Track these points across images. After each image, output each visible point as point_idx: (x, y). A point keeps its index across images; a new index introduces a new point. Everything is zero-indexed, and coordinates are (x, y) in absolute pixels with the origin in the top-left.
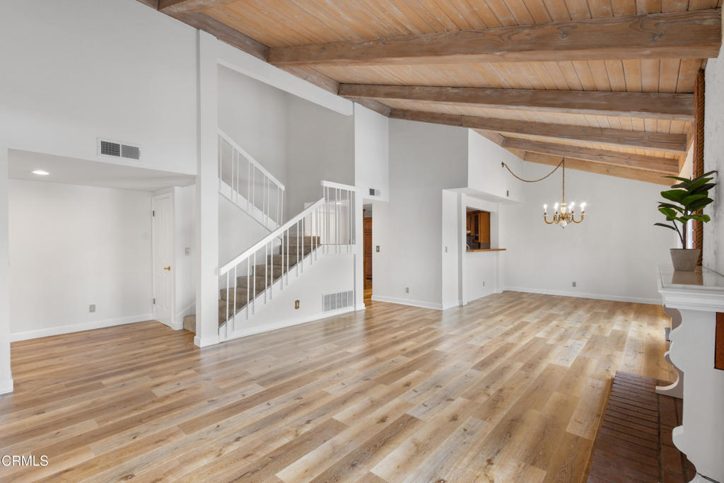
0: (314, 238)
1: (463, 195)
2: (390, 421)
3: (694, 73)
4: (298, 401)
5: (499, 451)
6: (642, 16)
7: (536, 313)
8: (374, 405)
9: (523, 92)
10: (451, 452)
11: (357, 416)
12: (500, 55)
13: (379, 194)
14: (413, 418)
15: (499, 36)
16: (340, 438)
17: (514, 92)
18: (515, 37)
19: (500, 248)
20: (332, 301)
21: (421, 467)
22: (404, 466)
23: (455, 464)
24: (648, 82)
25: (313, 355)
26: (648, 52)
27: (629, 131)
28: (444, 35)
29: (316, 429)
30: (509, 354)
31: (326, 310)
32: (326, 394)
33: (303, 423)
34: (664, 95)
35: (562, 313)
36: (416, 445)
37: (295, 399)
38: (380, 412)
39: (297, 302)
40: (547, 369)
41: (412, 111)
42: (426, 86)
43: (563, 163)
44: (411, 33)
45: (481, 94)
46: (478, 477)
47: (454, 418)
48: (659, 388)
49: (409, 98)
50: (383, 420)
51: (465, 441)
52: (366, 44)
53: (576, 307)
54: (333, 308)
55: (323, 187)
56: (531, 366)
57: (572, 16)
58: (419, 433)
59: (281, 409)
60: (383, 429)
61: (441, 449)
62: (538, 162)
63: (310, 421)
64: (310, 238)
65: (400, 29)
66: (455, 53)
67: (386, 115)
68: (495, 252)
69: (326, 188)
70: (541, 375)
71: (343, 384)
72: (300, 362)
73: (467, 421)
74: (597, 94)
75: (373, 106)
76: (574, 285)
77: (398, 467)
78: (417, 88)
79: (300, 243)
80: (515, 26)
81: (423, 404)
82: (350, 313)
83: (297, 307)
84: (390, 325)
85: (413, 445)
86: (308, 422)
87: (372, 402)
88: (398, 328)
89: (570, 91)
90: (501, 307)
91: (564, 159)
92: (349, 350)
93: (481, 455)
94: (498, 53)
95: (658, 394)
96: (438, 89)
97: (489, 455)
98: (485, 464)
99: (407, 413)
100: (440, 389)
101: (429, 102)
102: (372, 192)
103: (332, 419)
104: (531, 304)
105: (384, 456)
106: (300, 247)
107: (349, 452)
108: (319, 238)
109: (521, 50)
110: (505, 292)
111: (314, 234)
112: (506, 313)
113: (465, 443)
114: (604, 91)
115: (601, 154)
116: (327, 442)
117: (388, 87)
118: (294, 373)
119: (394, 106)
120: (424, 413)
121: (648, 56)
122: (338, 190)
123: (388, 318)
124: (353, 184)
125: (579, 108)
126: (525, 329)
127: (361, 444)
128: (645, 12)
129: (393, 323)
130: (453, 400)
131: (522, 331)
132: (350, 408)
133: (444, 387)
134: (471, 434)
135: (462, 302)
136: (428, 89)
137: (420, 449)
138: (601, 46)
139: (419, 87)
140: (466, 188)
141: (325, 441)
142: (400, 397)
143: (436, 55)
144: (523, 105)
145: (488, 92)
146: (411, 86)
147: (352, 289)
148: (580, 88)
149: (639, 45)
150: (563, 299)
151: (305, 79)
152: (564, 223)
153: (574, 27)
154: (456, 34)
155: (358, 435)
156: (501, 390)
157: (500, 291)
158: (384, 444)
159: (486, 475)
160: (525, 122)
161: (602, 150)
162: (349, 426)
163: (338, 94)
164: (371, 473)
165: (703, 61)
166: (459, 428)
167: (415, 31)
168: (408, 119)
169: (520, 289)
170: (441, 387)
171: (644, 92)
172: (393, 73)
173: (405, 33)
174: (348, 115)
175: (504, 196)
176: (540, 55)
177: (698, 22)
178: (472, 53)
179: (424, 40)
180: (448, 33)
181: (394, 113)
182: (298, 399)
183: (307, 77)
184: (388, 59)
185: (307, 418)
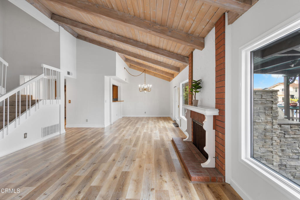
0: (29, 96)
1: (111, 79)
2: (118, 177)
3: (190, 52)
4: (64, 186)
5: (161, 172)
6: (189, 34)
7: (139, 123)
8: (106, 173)
9: (144, 45)
10: (148, 178)
11: (103, 180)
12: (149, 31)
13: (72, 74)
14: (126, 172)
15: (149, 24)
16: (103, 192)
17: (141, 44)
18: (154, 27)
19: (122, 100)
20: (47, 131)
21: (142, 188)
22: (137, 190)
23: (152, 181)
24: (179, 52)
25: (54, 161)
26: (189, 44)
27: (167, 64)
28: (128, 15)
29: (86, 194)
30: (141, 139)
31: (44, 136)
32: (78, 177)
33: (77, 194)
34: (181, 56)
35: (146, 123)
36: (135, 181)
37: (62, 185)
38: (111, 175)
39: (26, 134)
40: (155, 142)
41: (90, 38)
42: (105, 31)
43: (145, 71)
44: (113, 8)
45: (129, 41)
46: (161, 182)
47: (140, 167)
48: (184, 140)
49: (96, 33)
50: (115, 177)
51: (149, 172)
52: (87, 3)
53: (148, 120)
54: (48, 134)
55: (42, 68)
56: (150, 142)
57: (173, 27)
58: (133, 176)
59: (56, 193)
60: (118, 181)
61: (144, 179)
62: (134, 69)
63: (80, 192)
64: (26, 96)
65: (108, 5)
66: (133, 24)
67: (75, 37)
68: (120, 102)
69: (45, 68)
70: (154, 144)
71: (83, 169)
72: (47, 166)
73: (145, 166)
74: (166, 51)
75: (70, 31)
76: (145, 113)
77: (135, 192)
78: (100, 30)
79: (18, 99)
80: (155, 23)
81: (126, 165)
82: (58, 135)
83: (25, 137)
84: (85, 137)
85: (134, 181)
86: (79, 193)
87: (104, 172)
88: (90, 138)
89: (158, 48)
90: (126, 123)
91: (145, 70)
92: (73, 153)
93: (157, 175)
94: (149, 30)
95: (185, 142)
96: (110, 34)
97: (159, 174)
98: (160, 177)
99: (123, 171)
100: (127, 158)
101: (106, 38)
102: (69, 73)
103: (91, 186)
104: (134, 121)
105: (127, 190)
106: (18, 102)
107: (111, 196)
108: (32, 96)
109: (156, 32)
110: (123, 117)
111: (28, 94)
112: (129, 125)
113: (150, 173)
114: (167, 51)
115: (156, 70)
116: (98, 197)
117: (84, 25)
118: (48, 173)
119: (81, 34)
120: (129, 169)
121: (189, 46)
122: (52, 70)
123: (81, 135)
124: (59, 68)
125: (161, 54)
126: (139, 130)
127: (114, 191)
128: (190, 33)
129: (87, 137)
130: (135, 160)
131: (139, 131)
132: (97, 178)
133: (128, 157)
134: (149, 169)
135: (111, 123)
136: (106, 32)
137: (138, 182)
138: (179, 39)
139: (102, 30)
140: (115, 76)
141: (96, 197)
142: (115, 166)
143: (124, 22)
144: (144, 49)
145: (132, 41)
146: (97, 28)
147: (58, 123)
148: (161, 48)
149: (188, 42)
150: (143, 118)
151: (31, 4)
152: (145, 91)
153: (172, 30)
154: (133, 17)
155: (109, 188)
156: (147, 152)
157: (121, 117)
158: (123, 186)
159: (163, 181)
160: (137, 55)
161: (156, 68)
162: (102, 186)
163: (51, 19)
164: (127, 199)
165: (194, 49)
166: (144, 169)
167: (115, 8)
168: (87, 41)
169: (128, 116)
170: (127, 157)
171: (177, 54)
172: (91, 20)
173: (110, 7)
174: (55, 31)
175: (125, 81)
176: (162, 36)
177: (200, 40)
178: (139, 27)
179: (119, 14)
180: (129, 15)
181: (79, 37)
182: (63, 184)
183: (33, 3)
184: (99, 15)
185: (77, 191)
